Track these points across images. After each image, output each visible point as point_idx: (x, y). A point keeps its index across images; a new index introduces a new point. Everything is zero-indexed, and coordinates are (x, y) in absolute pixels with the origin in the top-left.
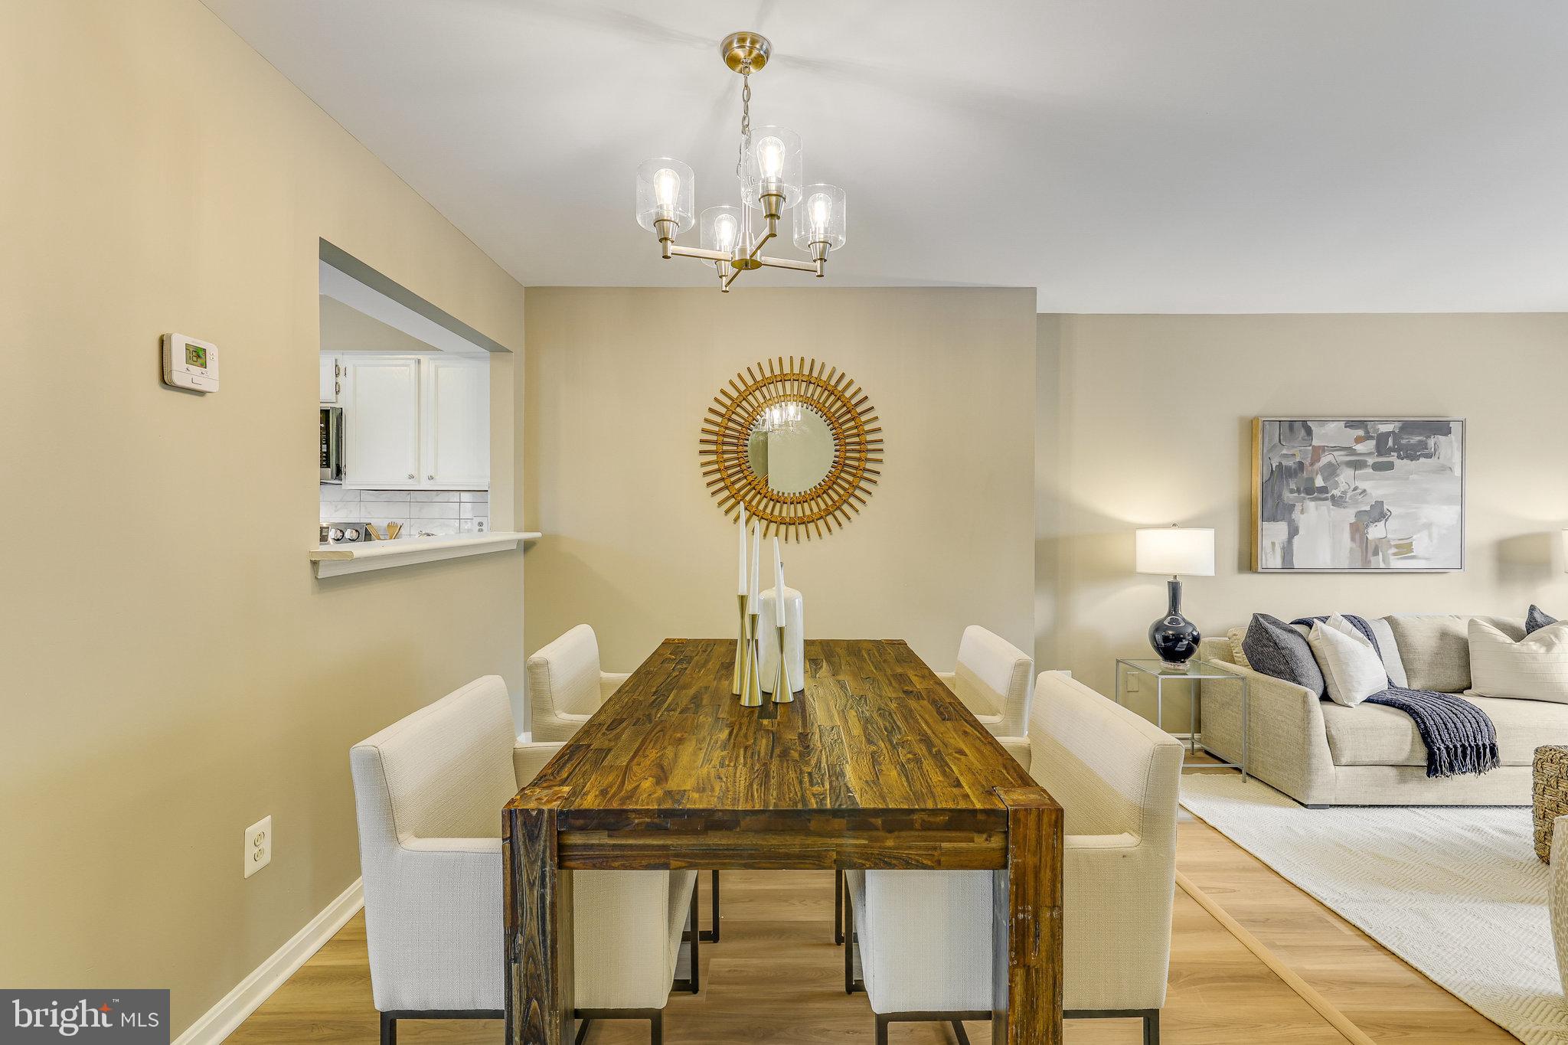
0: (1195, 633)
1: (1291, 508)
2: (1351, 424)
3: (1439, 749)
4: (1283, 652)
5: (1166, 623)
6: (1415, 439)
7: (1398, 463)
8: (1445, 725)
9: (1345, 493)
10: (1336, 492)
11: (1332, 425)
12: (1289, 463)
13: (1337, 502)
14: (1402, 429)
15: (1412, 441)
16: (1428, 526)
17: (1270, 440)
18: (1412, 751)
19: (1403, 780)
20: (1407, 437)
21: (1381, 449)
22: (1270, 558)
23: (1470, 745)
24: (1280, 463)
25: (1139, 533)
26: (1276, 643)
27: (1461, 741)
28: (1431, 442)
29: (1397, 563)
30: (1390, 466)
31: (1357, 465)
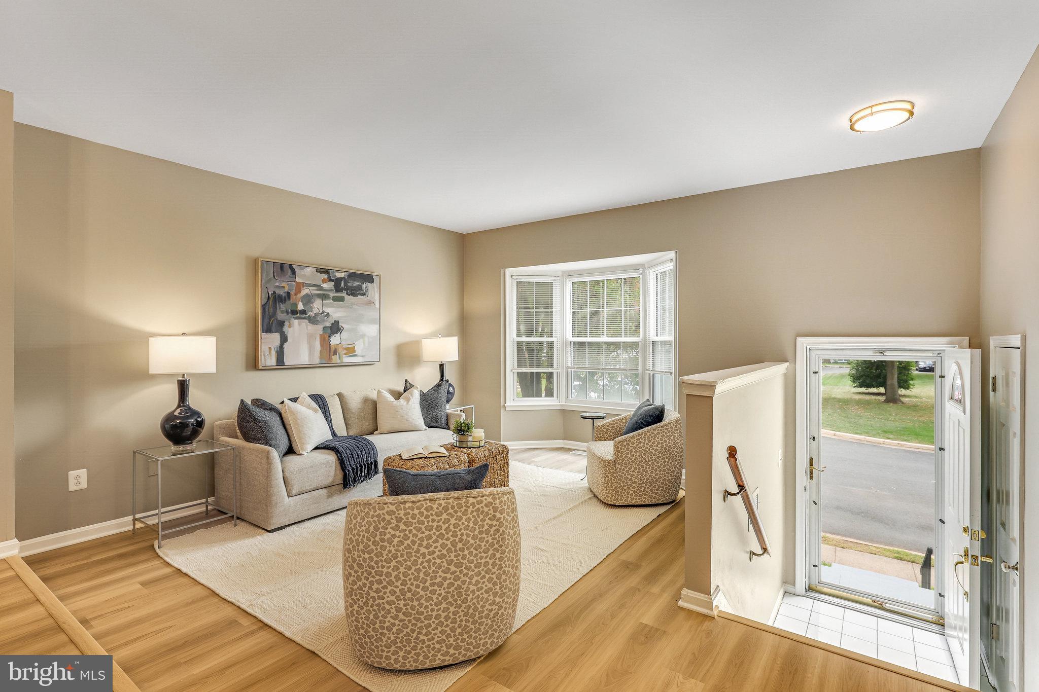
0: (199, 420)
1: (281, 324)
3: (349, 471)
5: (176, 413)
6: (356, 284)
7: (347, 297)
8: (352, 455)
11: (309, 269)
12: (281, 292)
13: (313, 320)
15: (354, 285)
17: (267, 275)
18: (335, 475)
19: (330, 495)
20: (351, 282)
21: (338, 289)
23: (364, 464)
24: (274, 292)
25: (151, 339)
26: (255, 419)
27: (360, 463)
28: (364, 286)
30: (342, 299)
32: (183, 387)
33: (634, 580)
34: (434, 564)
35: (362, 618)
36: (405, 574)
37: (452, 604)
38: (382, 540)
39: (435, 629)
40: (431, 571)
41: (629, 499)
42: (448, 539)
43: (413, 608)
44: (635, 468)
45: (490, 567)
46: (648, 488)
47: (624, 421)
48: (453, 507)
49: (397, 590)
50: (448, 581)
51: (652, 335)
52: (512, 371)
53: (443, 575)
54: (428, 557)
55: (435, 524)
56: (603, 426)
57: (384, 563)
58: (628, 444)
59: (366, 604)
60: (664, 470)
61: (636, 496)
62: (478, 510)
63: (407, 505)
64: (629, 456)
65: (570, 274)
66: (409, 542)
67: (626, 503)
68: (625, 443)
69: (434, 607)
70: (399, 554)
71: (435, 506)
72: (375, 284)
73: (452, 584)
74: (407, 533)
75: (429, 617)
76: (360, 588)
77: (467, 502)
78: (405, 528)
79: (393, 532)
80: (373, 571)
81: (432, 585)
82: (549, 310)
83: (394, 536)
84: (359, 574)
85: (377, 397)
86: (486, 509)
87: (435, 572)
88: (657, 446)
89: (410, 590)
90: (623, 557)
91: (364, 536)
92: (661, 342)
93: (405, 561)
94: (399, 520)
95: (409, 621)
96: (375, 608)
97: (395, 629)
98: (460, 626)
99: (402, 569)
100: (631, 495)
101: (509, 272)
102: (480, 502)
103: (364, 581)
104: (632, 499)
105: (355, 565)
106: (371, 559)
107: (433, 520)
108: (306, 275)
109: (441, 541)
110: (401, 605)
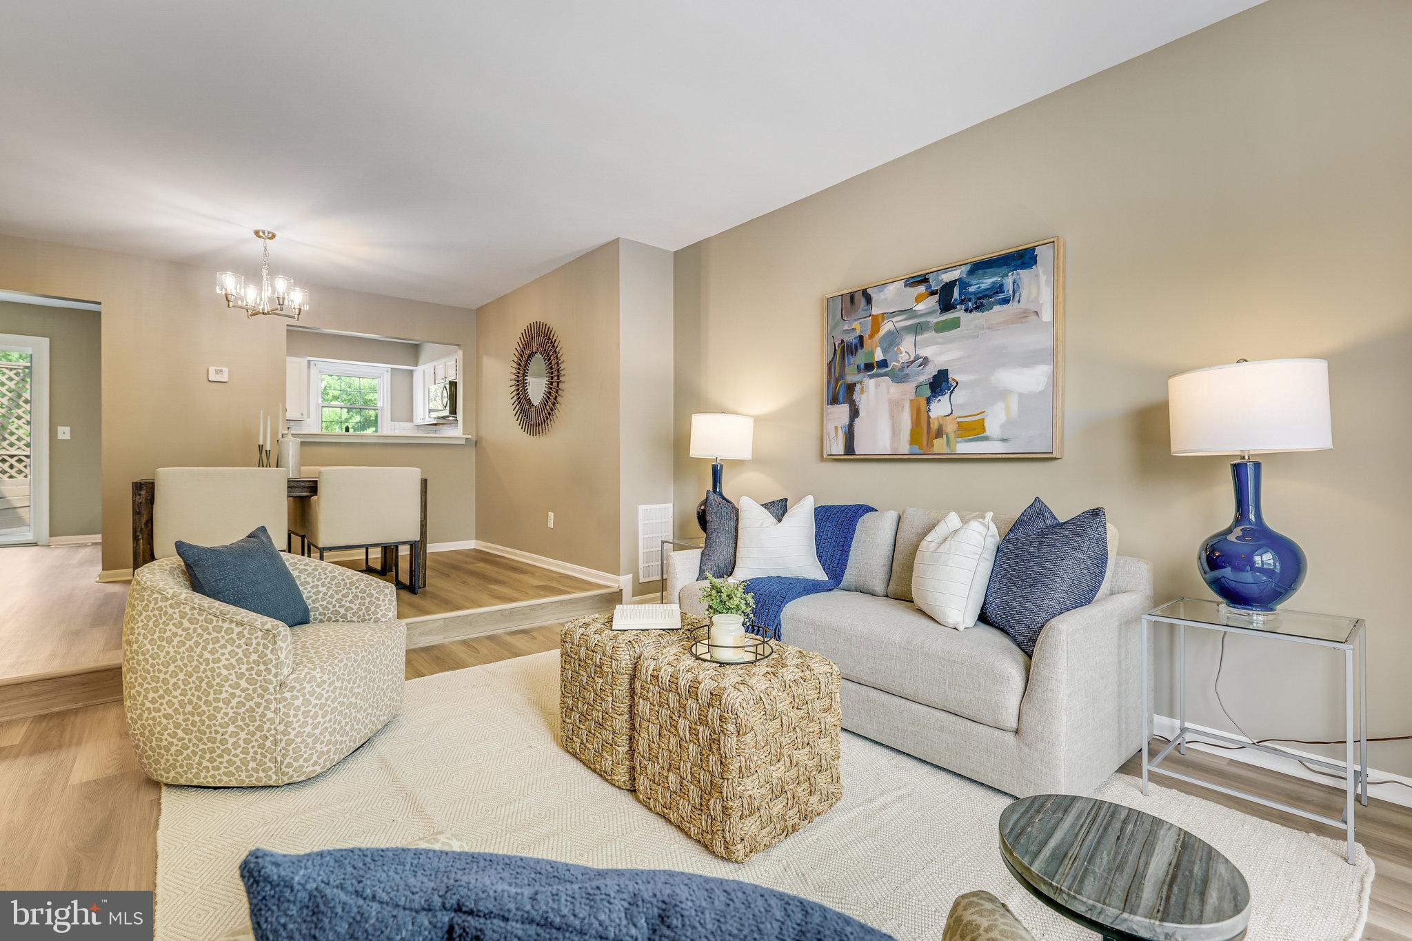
31: (918, 329)
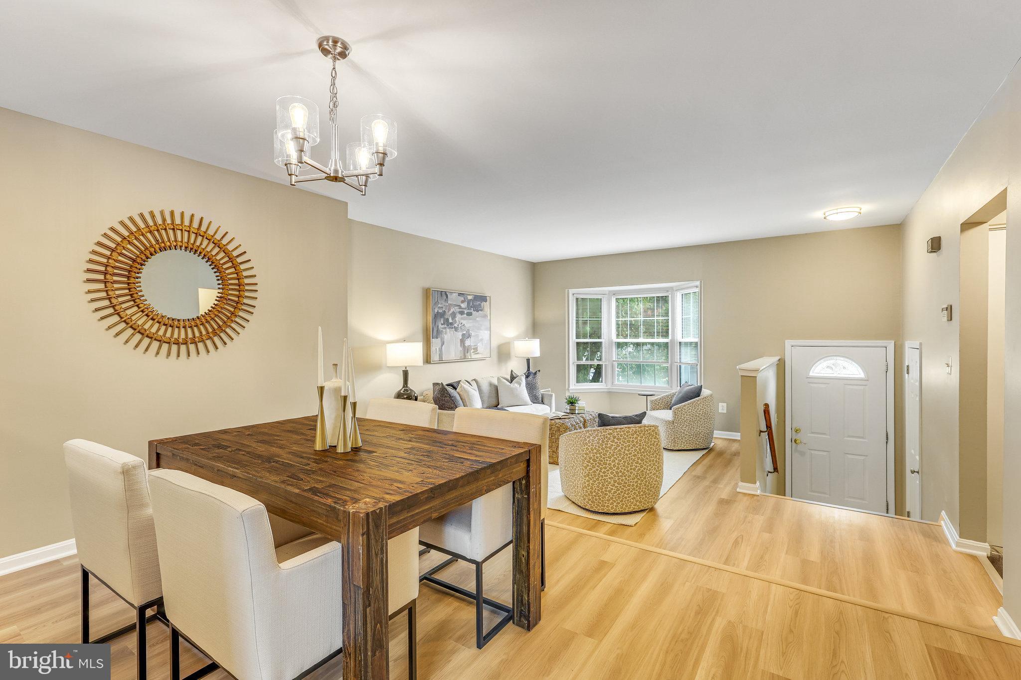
2: (460, 294)
4: (453, 399)
5: (402, 392)
7: (474, 313)
9: (458, 325)
10: (456, 325)
11: (454, 294)
13: (456, 329)
14: (474, 298)
16: (482, 340)
22: (435, 357)
29: (474, 356)
32: (406, 374)
33: (706, 483)
34: (632, 459)
35: (595, 487)
36: (618, 464)
37: (639, 479)
38: (606, 447)
39: (632, 491)
40: (630, 462)
41: (682, 446)
42: (637, 447)
43: (622, 480)
44: (687, 426)
45: (655, 462)
46: (695, 439)
47: (670, 397)
48: (639, 431)
49: (614, 472)
50: (638, 468)
51: (679, 338)
52: (573, 363)
53: (636, 465)
54: (629, 455)
55: (631, 439)
56: (656, 400)
57: (607, 459)
58: (682, 410)
59: (598, 479)
60: (704, 427)
61: (687, 443)
62: (649, 433)
63: (618, 430)
64: (683, 417)
65: (614, 293)
66: (620, 448)
67: (680, 448)
68: (680, 410)
69: (631, 480)
70: (615, 454)
71: (631, 431)
72: (488, 303)
73: (640, 469)
74: (618, 443)
75: (629, 486)
76: (594, 472)
77: (645, 429)
78: (617, 441)
79: (611, 443)
80: (602, 463)
81: (631, 469)
82: (599, 319)
83: (612, 445)
84: (594, 464)
85: (498, 383)
86: (652, 433)
87: (632, 463)
88: (700, 411)
89: (621, 472)
90: (693, 473)
91: (596, 446)
92: (685, 343)
93: (618, 457)
94: (614, 437)
95: (620, 487)
96: (603, 481)
97: (612, 491)
98: (642, 491)
99: (617, 461)
100: (684, 443)
101: (571, 291)
102: (650, 429)
103: (596, 468)
104: (685, 446)
105: (591, 460)
106: (601, 456)
107: (630, 438)
108: (453, 298)
109: (634, 448)
110: (616, 479)
